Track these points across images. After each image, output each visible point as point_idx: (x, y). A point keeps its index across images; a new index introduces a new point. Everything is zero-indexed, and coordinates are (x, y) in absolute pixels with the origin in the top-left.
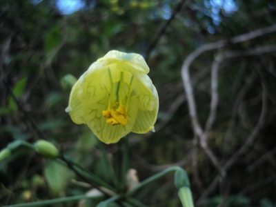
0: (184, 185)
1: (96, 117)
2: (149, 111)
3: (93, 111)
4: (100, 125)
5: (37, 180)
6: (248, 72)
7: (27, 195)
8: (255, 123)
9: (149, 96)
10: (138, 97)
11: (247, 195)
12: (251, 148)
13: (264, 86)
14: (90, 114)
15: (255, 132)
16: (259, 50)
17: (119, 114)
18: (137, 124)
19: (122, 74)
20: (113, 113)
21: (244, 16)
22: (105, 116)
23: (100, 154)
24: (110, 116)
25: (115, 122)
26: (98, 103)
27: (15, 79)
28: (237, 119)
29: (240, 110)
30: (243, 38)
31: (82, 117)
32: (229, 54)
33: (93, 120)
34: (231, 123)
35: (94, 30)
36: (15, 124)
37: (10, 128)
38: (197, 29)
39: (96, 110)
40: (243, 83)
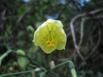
0: (73, 68)
1: (43, 43)
2: (62, 42)
3: (42, 41)
4: (44, 46)
5: (15, 63)
6: (94, 25)
7: (11, 69)
8: (96, 44)
9: (63, 36)
10: (58, 36)
11: (92, 70)
12: (94, 53)
13: (99, 30)
14: (41, 42)
15: (96, 47)
16: (99, 17)
17: (52, 43)
18: (58, 46)
19: (52, 27)
20: (50, 43)
21: (93, 4)
22: (47, 44)
23: (39, 54)
24: (49, 44)
25: (51, 46)
26: (43, 38)
27: (7, 26)
28: (89, 42)
29: (91, 39)
30: (93, 12)
31: (38, 43)
32: (87, 18)
33: (42, 44)
34: (87, 44)
35: (37, 8)
36: (7, 42)
37: (5, 44)
38: (75, 8)
39: (43, 41)
40: (92, 29)
